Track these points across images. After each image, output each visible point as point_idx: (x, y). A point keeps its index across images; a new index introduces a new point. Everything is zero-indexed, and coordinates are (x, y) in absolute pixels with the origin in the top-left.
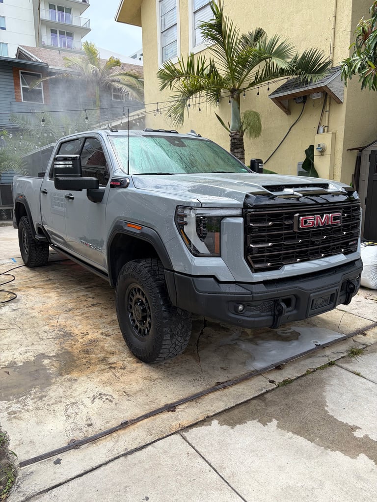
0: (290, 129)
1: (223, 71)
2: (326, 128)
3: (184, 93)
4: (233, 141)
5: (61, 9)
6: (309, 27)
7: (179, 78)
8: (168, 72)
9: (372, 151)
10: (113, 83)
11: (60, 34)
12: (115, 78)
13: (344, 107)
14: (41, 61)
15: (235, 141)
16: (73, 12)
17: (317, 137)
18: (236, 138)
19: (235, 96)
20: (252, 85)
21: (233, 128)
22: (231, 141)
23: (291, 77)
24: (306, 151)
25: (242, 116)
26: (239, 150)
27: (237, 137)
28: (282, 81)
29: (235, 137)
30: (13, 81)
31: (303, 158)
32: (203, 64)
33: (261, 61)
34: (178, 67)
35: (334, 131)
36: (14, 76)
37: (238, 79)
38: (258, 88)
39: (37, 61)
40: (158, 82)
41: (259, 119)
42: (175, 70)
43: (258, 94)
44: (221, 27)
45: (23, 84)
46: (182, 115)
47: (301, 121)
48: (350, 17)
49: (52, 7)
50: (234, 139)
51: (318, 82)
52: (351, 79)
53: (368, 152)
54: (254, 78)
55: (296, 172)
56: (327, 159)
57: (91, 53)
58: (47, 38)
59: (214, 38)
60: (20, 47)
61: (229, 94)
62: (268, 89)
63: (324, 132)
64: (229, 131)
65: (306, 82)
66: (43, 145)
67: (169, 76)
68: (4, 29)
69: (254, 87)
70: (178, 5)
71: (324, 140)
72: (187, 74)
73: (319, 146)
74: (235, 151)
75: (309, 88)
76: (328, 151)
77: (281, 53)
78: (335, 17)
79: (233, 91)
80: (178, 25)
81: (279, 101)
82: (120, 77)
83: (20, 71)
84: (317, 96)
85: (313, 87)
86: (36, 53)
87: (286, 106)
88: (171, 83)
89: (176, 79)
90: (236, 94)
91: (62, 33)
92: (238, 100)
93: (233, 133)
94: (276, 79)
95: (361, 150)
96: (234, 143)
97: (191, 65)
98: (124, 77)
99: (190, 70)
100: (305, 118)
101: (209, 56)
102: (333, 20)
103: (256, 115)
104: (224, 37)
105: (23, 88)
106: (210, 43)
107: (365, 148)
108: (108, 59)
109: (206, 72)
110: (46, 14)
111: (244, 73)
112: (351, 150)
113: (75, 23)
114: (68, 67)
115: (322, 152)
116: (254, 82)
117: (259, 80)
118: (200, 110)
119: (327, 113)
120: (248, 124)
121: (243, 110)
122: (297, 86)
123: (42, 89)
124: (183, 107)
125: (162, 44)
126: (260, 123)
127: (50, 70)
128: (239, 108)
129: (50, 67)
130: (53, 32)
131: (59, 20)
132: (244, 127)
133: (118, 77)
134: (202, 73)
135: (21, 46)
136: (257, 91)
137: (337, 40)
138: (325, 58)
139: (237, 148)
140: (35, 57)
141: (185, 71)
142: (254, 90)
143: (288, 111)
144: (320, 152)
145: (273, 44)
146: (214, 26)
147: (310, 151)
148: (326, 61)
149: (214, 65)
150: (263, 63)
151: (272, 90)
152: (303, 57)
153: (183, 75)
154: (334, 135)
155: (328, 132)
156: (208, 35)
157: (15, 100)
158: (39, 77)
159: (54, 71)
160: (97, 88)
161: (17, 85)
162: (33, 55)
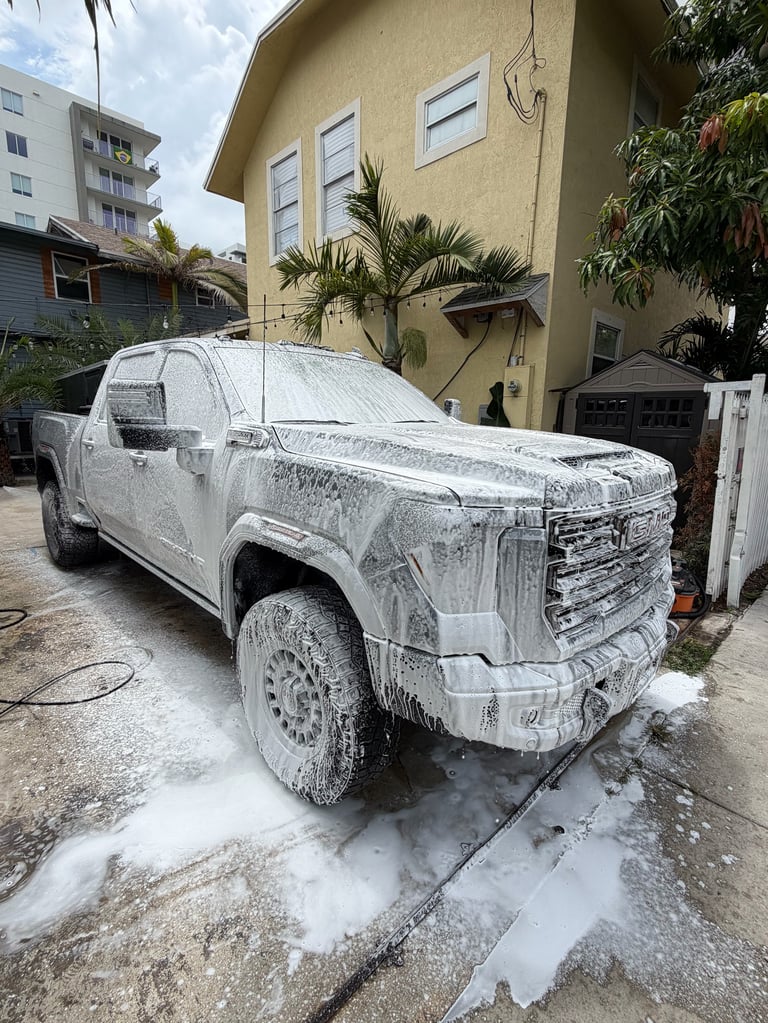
0: (467, 359)
1: (374, 268)
2: (521, 360)
3: (321, 296)
5: (117, 177)
6: (496, 217)
7: (309, 273)
8: (293, 263)
9: (580, 394)
10: (200, 282)
11: (116, 212)
12: (201, 275)
13: (546, 332)
14: (86, 240)
16: (136, 183)
17: (508, 371)
19: (391, 305)
20: (416, 291)
21: (388, 351)
23: (470, 285)
24: (491, 390)
25: (400, 335)
27: (394, 365)
28: (455, 290)
29: (390, 364)
30: (41, 267)
31: (487, 400)
32: (345, 256)
33: (433, 257)
34: (308, 256)
35: (532, 363)
36: (42, 259)
37: (396, 281)
38: (425, 296)
39: (81, 240)
40: (278, 277)
41: (424, 342)
42: (304, 260)
43: (424, 305)
44: (376, 201)
45: (58, 271)
46: (319, 327)
47: (483, 347)
48: (558, 207)
49: (104, 172)
51: (513, 295)
52: (596, 285)
53: (574, 395)
54: (420, 282)
55: (477, 419)
56: (522, 401)
57: (166, 237)
58: (96, 215)
59: (362, 217)
60: (53, 219)
61: (382, 302)
62: (440, 299)
63: (518, 364)
64: (383, 356)
65: (496, 293)
66: (89, 363)
67: (293, 269)
68: (30, 195)
69: (419, 295)
70: (300, 175)
71: (517, 375)
72: (322, 269)
73: (512, 383)
75: (501, 301)
76: (524, 392)
77: (463, 248)
78: (536, 204)
79: (388, 298)
80: (300, 204)
81: (453, 317)
82: (209, 275)
83: (52, 252)
84: (508, 314)
85: (507, 300)
86: (79, 229)
87: (462, 324)
88: (296, 279)
89: (304, 275)
90: (392, 303)
91: (119, 212)
92: (395, 312)
93: (388, 359)
94: (447, 287)
95: (565, 391)
97: (327, 255)
98: (214, 275)
99: (326, 263)
100: (489, 343)
101: (355, 245)
102: (533, 209)
103: (420, 335)
104: (378, 218)
105: (57, 277)
106: (356, 224)
107: (570, 389)
108: (189, 249)
109: (350, 267)
110: (95, 181)
111: (406, 273)
112: (553, 391)
113: (138, 199)
114: (130, 253)
115: (516, 392)
116: (419, 288)
117: (426, 286)
118: (341, 322)
119: (523, 338)
120: (410, 349)
121: (401, 328)
122: (483, 297)
123: (88, 281)
124: (320, 316)
125: (275, 229)
126: (425, 347)
127: (101, 255)
128: (396, 324)
129: (101, 250)
130: (107, 208)
131: (115, 192)
132: (404, 351)
133: (207, 274)
134: (344, 270)
136: (423, 300)
137: (538, 237)
138: (520, 262)
140: (78, 235)
141: (319, 264)
142: (419, 298)
143: (464, 333)
144: (514, 392)
145: (450, 233)
146: (365, 198)
147: (498, 389)
148: (523, 266)
149: (362, 258)
150: (434, 261)
151: (446, 301)
152: (491, 257)
153: (315, 269)
154: (533, 368)
155: (523, 364)
156: (354, 212)
157: (44, 295)
158: (83, 263)
159: (107, 257)
160: (174, 288)
161: (48, 273)
162: (74, 232)
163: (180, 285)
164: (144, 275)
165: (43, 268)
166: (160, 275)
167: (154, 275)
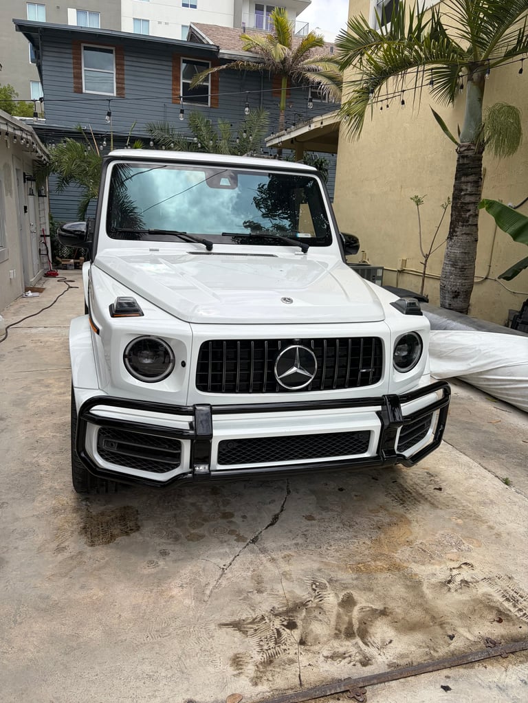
1: (455, 29)
4: (461, 162)
10: (309, 74)
11: (267, 11)
12: (313, 66)
14: (212, 43)
15: (466, 161)
18: (467, 156)
19: (474, 77)
20: (510, 54)
21: (465, 137)
22: (458, 161)
25: (485, 115)
26: (471, 178)
27: (470, 153)
29: (466, 153)
30: (171, 73)
32: (420, 19)
36: (173, 66)
37: (483, 44)
38: (522, 60)
39: (207, 44)
41: (517, 121)
43: (521, 71)
45: (185, 77)
50: (463, 157)
54: (516, 42)
57: (280, 28)
58: (248, 17)
60: (192, 26)
64: (456, 143)
67: (358, 43)
68: (194, 7)
72: (393, 40)
74: (463, 179)
79: (472, 67)
82: (321, 65)
83: (182, 58)
90: (479, 69)
91: (270, 10)
92: (480, 85)
93: (463, 146)
96: (464, 164)
97: (398, 21)
98: (326, 64)
99: (396, 31)
103: (513, 112)
105: (183, 83)
114: (247, 51)
116: (515, 49)
117: (524, 47)
118: (403, 103)
120: (494, 131)
121: (489, 102)
123: (209, 84)
126: (518, 127)
127: (220, 56)
128: (480, 100)
129: (221, 51)
130: (259, 8)
132: (485, 136)
133: (317, 64)
135: (194, 24)
136: (518, 66)
139: (467, 175)
140: (207, 38)
141: (387, 33)
149: (438, 20)
153: (383, 40)
157: (170, 101)
158: (207, 66)
159: (226, 57)
160: (284, 82)
161: (177, 79)
162: (204, 36)
163: (289, 80)
164: (257, 72)
165: (173, 76)
166: (272, 71)
167: (266, 71)
